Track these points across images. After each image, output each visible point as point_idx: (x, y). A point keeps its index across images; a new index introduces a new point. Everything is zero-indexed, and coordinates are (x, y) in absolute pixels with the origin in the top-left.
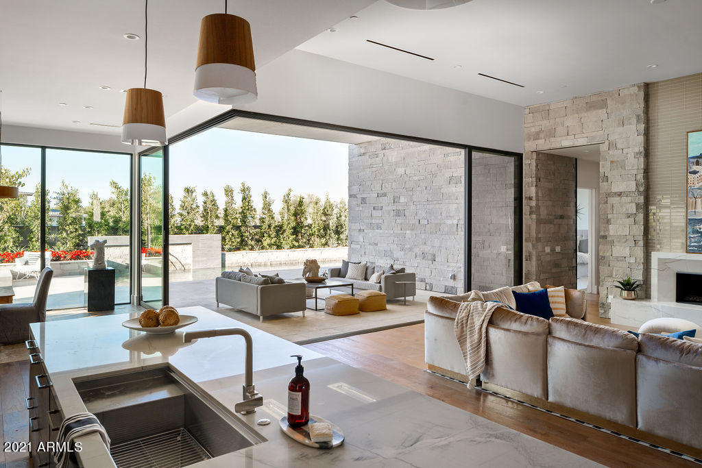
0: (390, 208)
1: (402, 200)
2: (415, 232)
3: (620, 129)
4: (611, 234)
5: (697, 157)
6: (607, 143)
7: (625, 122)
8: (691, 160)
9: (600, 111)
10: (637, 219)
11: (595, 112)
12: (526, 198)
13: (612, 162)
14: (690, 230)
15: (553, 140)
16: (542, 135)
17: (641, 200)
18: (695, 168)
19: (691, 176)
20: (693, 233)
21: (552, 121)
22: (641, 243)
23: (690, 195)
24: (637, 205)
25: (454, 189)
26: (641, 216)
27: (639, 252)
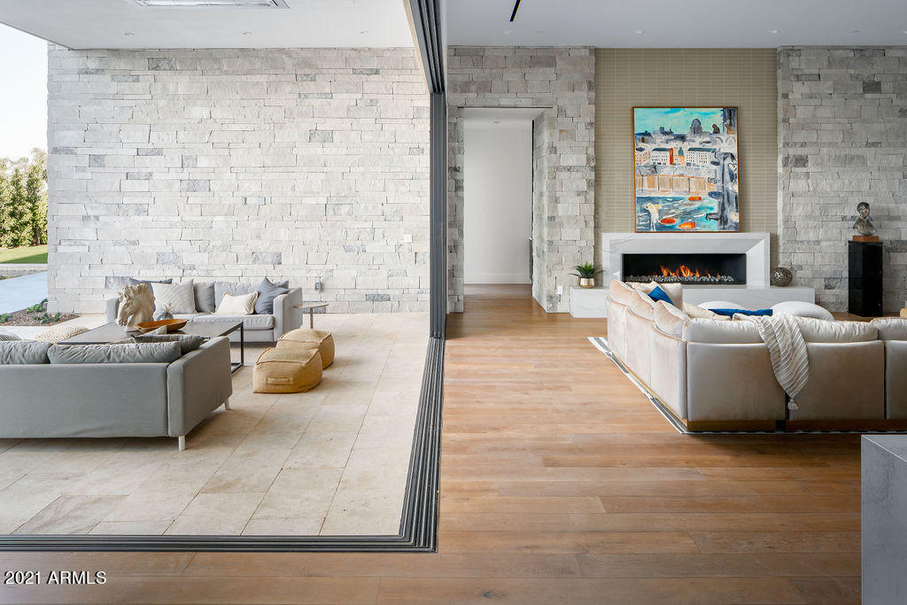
0: (173, 175)
1: (203, 162)
2: (235, 218)
3: (569, 94)
4: (560, 215)
5: (643, 134)
6: (555, 107)
7: (576, 87)
8: (638, 137)
9: (548, 69)
10: (588, 197)
11: (541, 70)
12: (450, 168)
13: (561, 131)
14: (638, 209)
15: (488, 95)
16: (473, 88)
17: (592, 176)
18: (641, 145)
19: (637, 153)
20: (641, 211)
21: (487, 71)
22: (592, 224)
23: (637, 172)
24: (588, 182)
25: (319, 150)
26: (592, 194)
27: (590, 234)
